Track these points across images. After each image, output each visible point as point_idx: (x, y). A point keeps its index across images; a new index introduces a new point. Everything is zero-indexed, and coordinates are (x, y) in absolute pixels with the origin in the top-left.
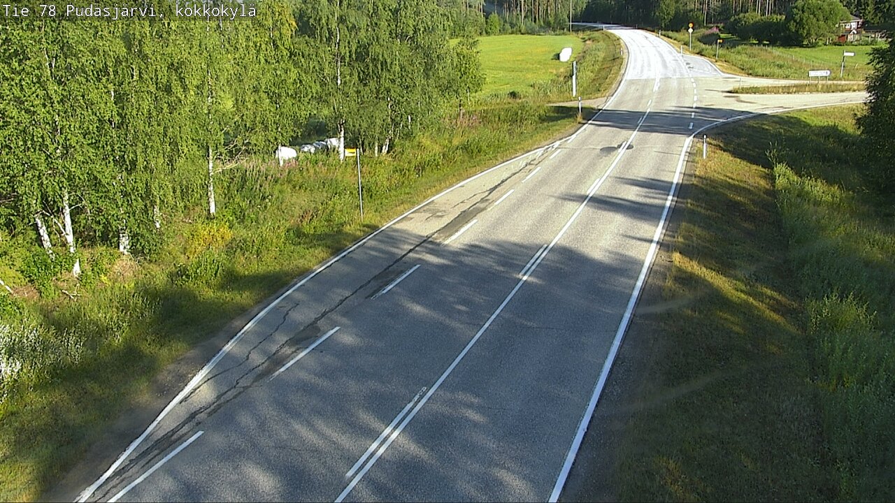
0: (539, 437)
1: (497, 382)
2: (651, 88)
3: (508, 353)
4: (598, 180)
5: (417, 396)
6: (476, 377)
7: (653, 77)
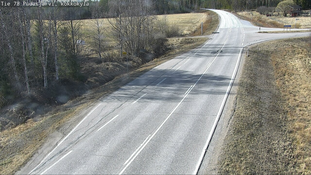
0: (190, 152)
1: (175, 133)
2: (229, 31)
3: (179, 123)
4: (210, 63)
5: (148, 138)
6: (168, 131)
7: (229, 28)
